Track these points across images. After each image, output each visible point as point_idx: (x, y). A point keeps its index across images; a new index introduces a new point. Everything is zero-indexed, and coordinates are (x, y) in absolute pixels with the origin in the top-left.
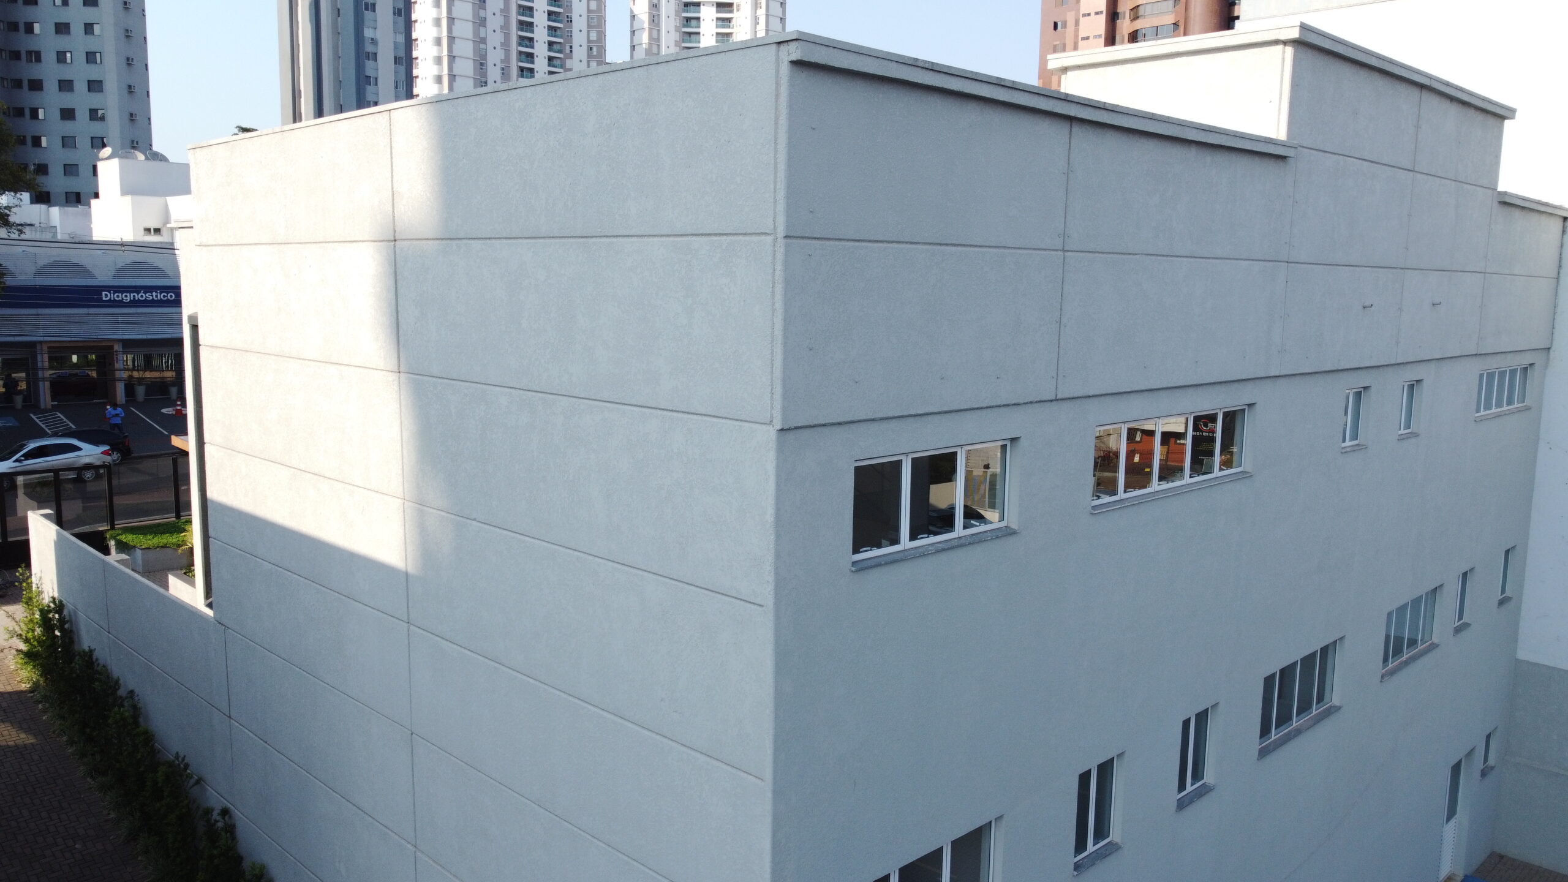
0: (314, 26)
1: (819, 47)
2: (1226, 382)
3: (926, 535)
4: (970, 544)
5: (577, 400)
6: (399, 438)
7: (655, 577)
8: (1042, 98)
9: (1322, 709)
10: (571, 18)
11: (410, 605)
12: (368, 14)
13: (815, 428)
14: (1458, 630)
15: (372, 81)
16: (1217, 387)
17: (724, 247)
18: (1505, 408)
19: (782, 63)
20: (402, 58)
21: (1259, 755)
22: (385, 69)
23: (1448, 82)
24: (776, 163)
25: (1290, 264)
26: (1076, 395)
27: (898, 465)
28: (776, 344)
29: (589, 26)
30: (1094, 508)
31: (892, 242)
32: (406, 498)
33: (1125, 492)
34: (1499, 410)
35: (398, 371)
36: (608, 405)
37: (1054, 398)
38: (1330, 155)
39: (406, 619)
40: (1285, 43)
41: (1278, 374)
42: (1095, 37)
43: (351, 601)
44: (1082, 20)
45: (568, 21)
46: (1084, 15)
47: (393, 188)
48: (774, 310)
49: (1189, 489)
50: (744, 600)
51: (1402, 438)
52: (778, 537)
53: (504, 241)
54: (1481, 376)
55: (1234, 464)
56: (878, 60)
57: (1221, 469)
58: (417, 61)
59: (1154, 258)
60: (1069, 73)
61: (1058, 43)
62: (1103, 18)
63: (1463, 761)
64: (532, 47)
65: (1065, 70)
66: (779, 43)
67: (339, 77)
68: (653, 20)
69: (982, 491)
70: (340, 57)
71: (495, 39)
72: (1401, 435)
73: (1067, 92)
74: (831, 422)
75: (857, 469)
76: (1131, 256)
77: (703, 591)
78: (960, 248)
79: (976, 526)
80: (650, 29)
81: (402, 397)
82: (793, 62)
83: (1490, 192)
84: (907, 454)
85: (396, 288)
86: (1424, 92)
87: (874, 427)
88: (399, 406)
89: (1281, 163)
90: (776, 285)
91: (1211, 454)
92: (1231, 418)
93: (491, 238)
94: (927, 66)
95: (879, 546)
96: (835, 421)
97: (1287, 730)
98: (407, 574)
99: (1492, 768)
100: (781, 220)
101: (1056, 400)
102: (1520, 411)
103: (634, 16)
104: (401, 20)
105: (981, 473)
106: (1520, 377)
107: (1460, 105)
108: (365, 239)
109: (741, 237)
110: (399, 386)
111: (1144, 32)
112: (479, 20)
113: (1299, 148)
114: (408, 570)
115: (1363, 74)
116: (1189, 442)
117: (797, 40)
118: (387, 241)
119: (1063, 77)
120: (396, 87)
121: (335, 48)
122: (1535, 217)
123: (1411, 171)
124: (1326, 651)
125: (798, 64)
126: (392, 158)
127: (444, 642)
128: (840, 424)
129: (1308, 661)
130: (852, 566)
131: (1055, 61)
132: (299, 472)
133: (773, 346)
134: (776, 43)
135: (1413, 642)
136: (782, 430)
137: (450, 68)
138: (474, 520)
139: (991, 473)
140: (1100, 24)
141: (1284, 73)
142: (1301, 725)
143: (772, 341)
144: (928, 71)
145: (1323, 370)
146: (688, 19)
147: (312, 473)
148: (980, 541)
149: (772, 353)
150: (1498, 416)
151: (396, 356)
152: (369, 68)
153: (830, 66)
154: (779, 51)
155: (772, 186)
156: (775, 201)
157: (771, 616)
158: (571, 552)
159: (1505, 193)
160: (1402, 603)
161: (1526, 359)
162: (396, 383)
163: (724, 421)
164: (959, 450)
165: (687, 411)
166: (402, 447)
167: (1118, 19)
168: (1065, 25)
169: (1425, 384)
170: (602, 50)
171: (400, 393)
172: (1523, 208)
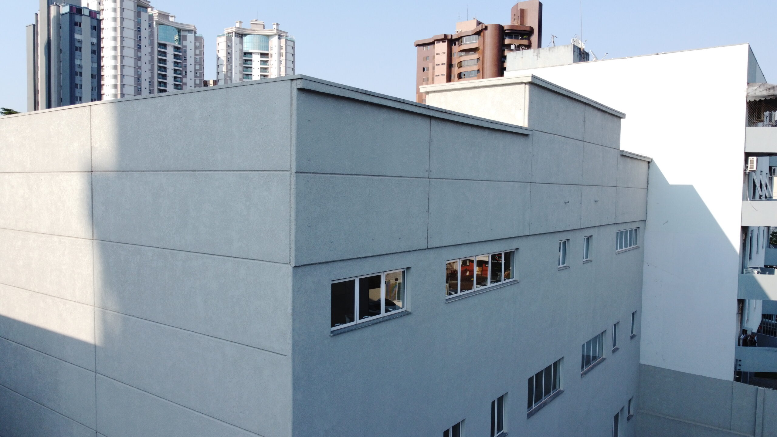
0: (47, 56)
1: (311, 82)
2: (505, 239)
3: (367, 317)
4: (388, 320)
5: (189, 253)
6: (92, 274)
7: (231, 343)
8: (417, 108)
9: (555, 392)
10: (186, 58)
11: (97, 363)
12: (77, 53)
13: (312, 265)
14: (614, 351)
15: (79, 86)
16: (501, 241)
17: (265, 177)
18: (628, 247)
19: (294, 89)
20: (96, 75)
21: (528, 417)
22: (86, 81)
23: (596, 102)
24: (291, 137)
25: (531, 184)
26: (436, 246)
27: (353, 282)
28: (292, 224)
29: (195, 62)
30: (447, 300)
31: (348, 174)
32: (95, 305)
33: (461, 292)
34: (626, 249)
35: (92, 239)
36: (206, 255)
37: (426, 248)
38: (547, 134)
39: (94, 370)
40: (525, 83)
41: (529, 235)
42: (442, 75)
43: (63, 362)
44: (436, 67)
45: (184, 59)
46: (437, 65)
47: (91, 145)
48: (290, 208)
49: (491, 289)
50: (277, 353)
51: (585, 263)
52: (294, 320)
53: (151, 172)
54: (617, 233)
55: (511, 276)
56: (340, 89)
57: (505, 280)
58: (104, 77)
59: (470, 181)
60: (430, 94)
61: (425, 77)
62: (445, 67)
63: (619, 413)
64: (166, 72)
65: (428, 93)
66: (292, 80)
67: (60, 84)
68: (228, 61)
69: (394, 292)
70: (61, 74)
71: (145, 67)
72: (584, 261)
73: (428, 105)
74: (319, 262)
75: (332, 285)
76: (460, 181)
77: (255, 349)
78: (380, 177)
79: (392, 311)
80: (227, 65)
81: (94, 252)
82: (299, 89)
83: (617, 150)
84: (357, 277)
85: (92, 196)
86: (586, 106)
87: (340, 264)
88: (92, 257)
89: (526, 138)
90: (292, 195)
91: (500, 271)
92: (509, 256)
93: (144, 171)
94: (363, 92)
95: (344, 323)
96: (321, 262)
97: (540, 404)
98: (95, 346)
99: (632, 416)
100: (294, 164)
101: (428, 249)
102: (634, 249)
103: (219, 58)
104: (95, 56)
105: (394, 283)
106: (634, 234)
107: (602, 112)
108: (75, 171)
109: (273, 172)
110: (93, 247)
111: (464, 73)
112: (138, 57)
113: (533, 131)
114: (96, 343)
115: (560, 98)
116: (489, 265)
117: (300, 78)
118: (87, 172)
119: (427, 96)
120: (92, 90)
121: (59, 70)
122: (636, 162)
123: (582, 141)
124: (556, 364)
125: (301, 90)
126: (91, 130)
127: (116, 381)
128: (324, 263)
129: (548, 369)
130: (331, 333)
131: (423, 89)
132: (35, 293)
133: (290, 225)
134: (290, 80)
135: (594, 358)
136: (295, 267)
137: (122, 81)
138: (133, 316)
139: (399, 283)
140: (443, 70)
141: (526, 97)
142: (546, 401)
143: (290, 223)
144: (363, 94)
145: (549, 232)
146: (246, 61)
147: (42, 294)
148: (393, 318)
149: (290, 229)
150: (626, 251)
151: (91, 231)
152: (77, 79)
153: (317, 91)
154: (292, 83)
155: (289, 148)
156: (291, 155)
157: (290, 361)
158: (186, 331)
159: (623, 151)
160: (589, 340)
161: (635, 226)
162: (91, 245)
163: (266, 263)
164: (382, 274)
165: (247, 258)
166: (94, 279)
167: (452, 67)
168: (428, 69)
169: (593, 237)
170: (202, 74)
171: (93, 250)
172: (631, 158)
